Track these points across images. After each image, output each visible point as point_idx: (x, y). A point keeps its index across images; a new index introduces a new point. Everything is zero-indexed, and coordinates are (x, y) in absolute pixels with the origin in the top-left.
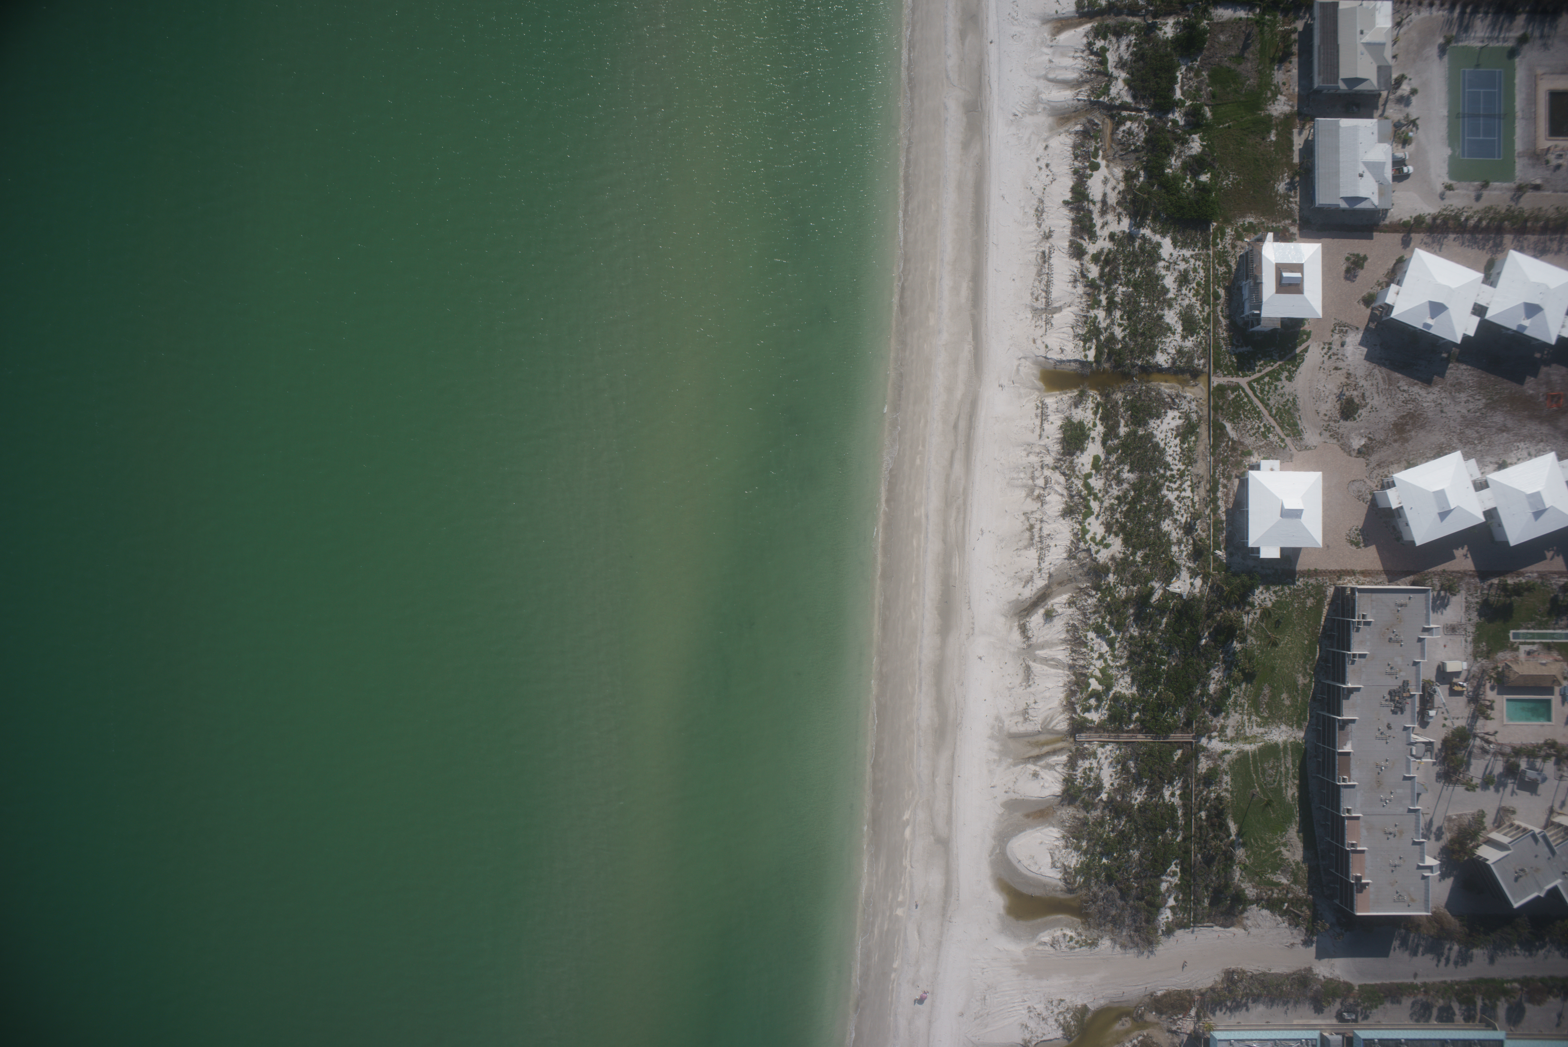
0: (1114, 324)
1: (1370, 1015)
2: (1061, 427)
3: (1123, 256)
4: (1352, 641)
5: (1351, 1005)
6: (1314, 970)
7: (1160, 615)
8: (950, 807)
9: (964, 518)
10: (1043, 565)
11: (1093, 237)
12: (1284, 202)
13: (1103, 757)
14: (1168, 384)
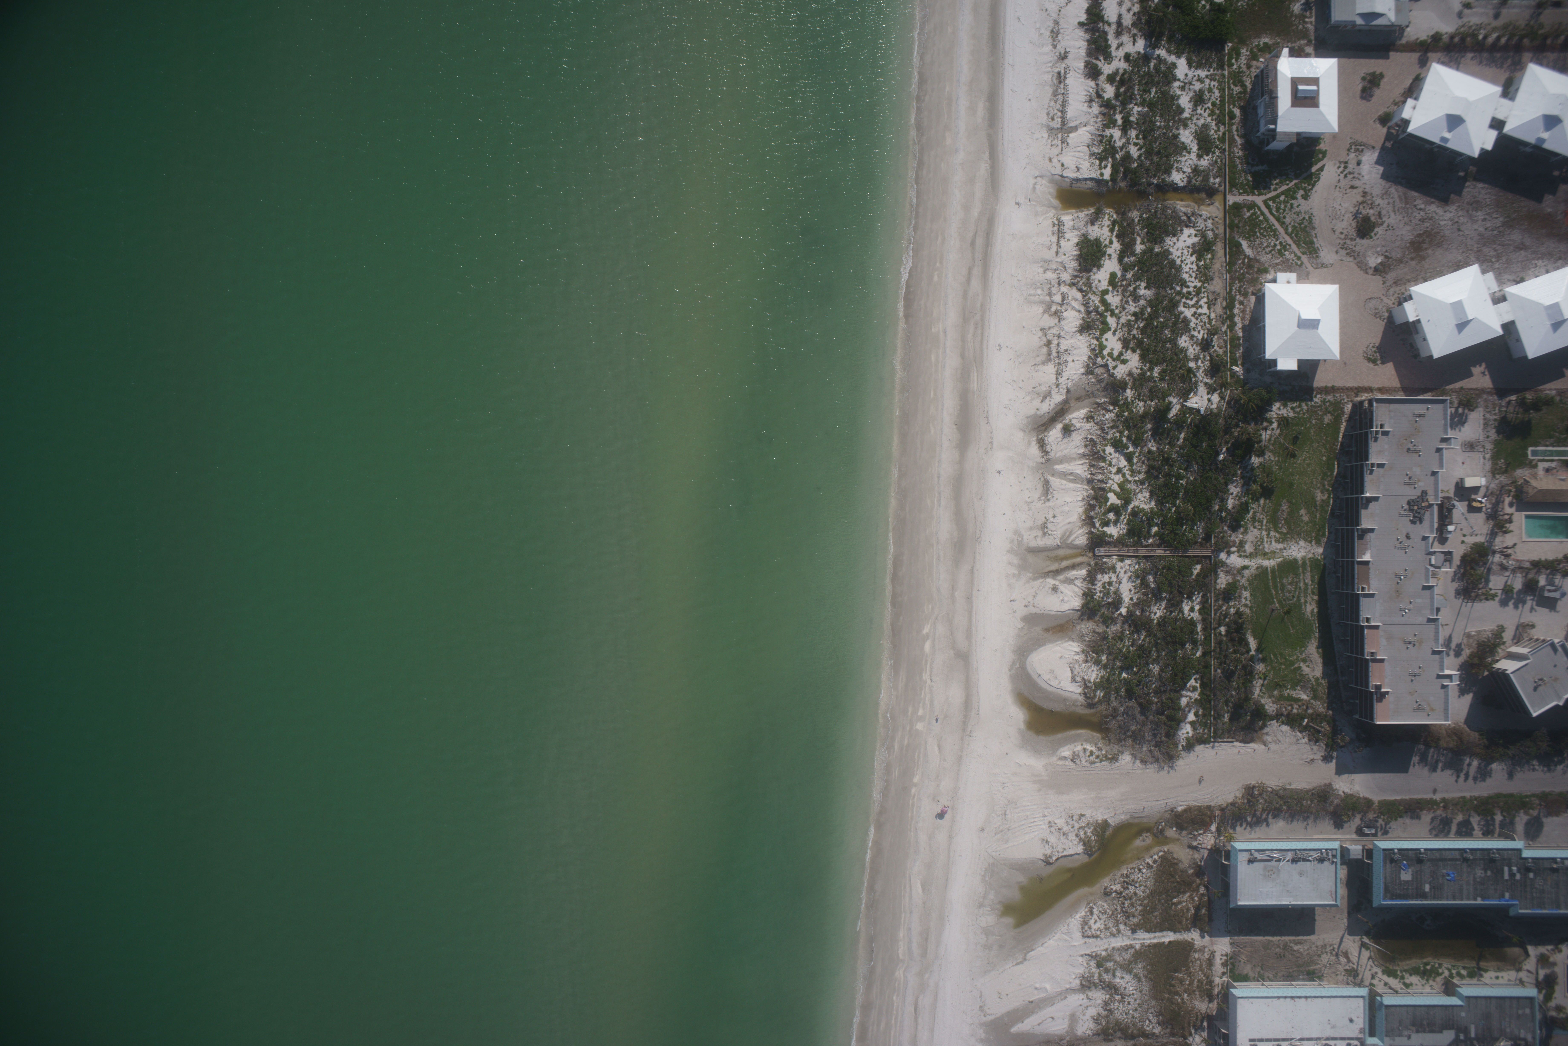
0: (1129, 144)
1: (1390, 830)
2: (1078, 244)
3: (1139, 77)
4: (1370, 451)
5: (1371, 820)
6: (1334, 786)
7: (1178, 430)
8: (970, 621)
9: (982, 334)
10: (1060, 380)
11: (1108, 58)
12: (1299, 23)
13: (1122, 571)
14: (1184, 203)
